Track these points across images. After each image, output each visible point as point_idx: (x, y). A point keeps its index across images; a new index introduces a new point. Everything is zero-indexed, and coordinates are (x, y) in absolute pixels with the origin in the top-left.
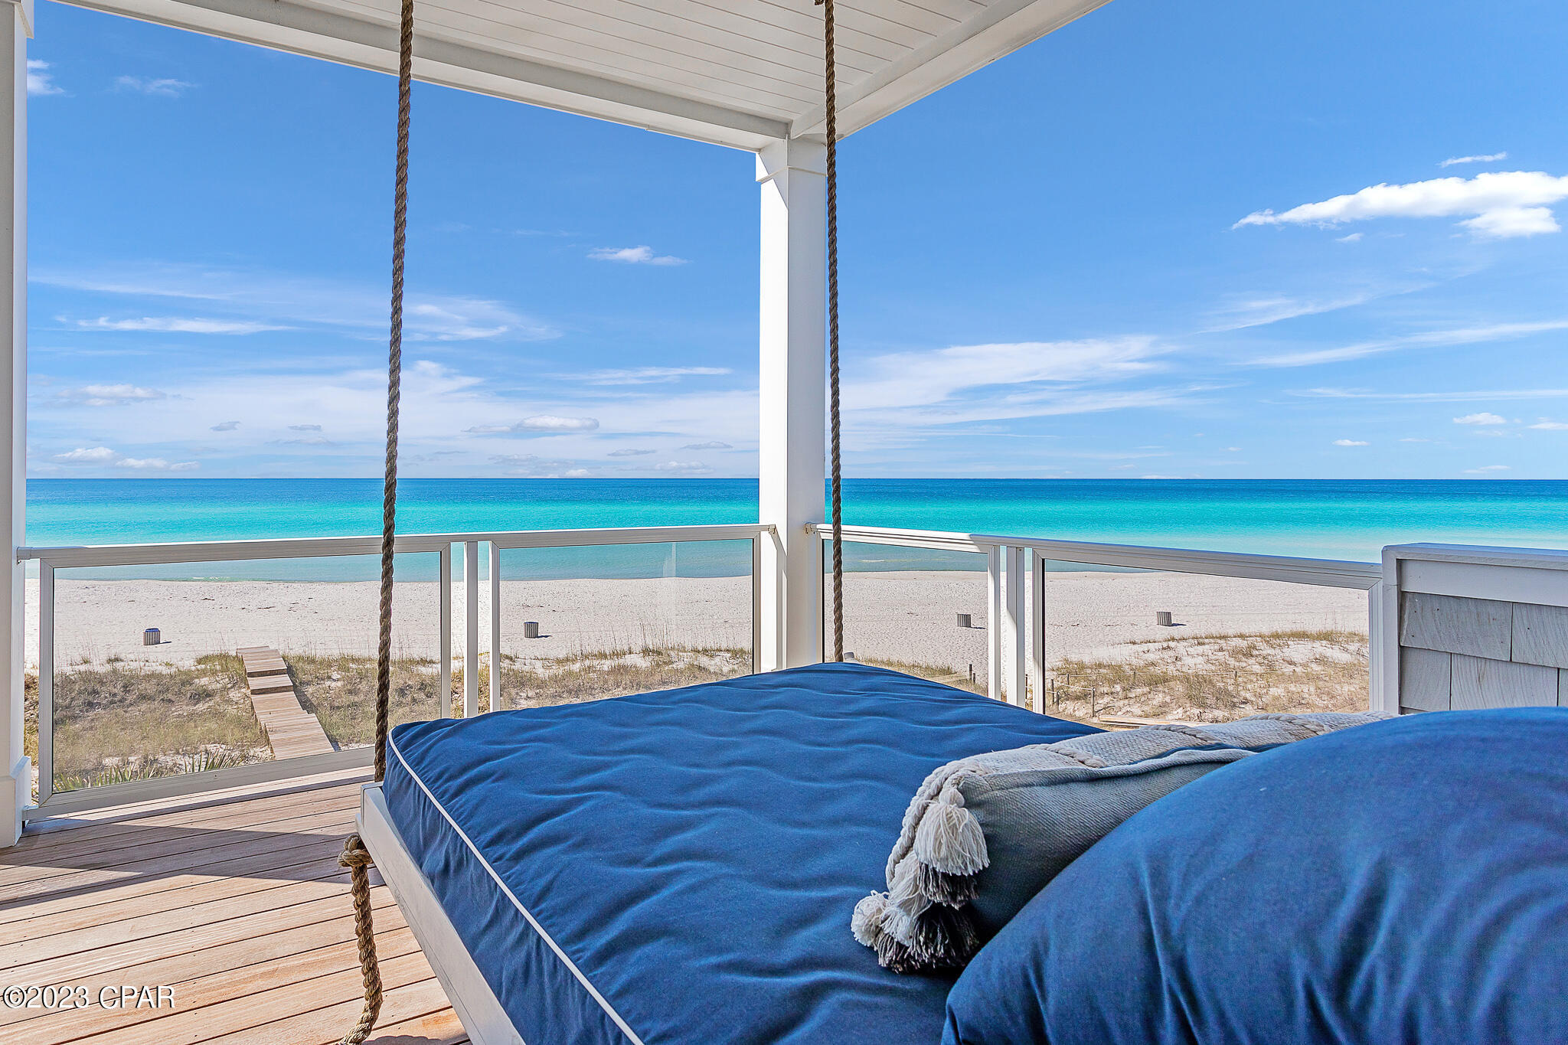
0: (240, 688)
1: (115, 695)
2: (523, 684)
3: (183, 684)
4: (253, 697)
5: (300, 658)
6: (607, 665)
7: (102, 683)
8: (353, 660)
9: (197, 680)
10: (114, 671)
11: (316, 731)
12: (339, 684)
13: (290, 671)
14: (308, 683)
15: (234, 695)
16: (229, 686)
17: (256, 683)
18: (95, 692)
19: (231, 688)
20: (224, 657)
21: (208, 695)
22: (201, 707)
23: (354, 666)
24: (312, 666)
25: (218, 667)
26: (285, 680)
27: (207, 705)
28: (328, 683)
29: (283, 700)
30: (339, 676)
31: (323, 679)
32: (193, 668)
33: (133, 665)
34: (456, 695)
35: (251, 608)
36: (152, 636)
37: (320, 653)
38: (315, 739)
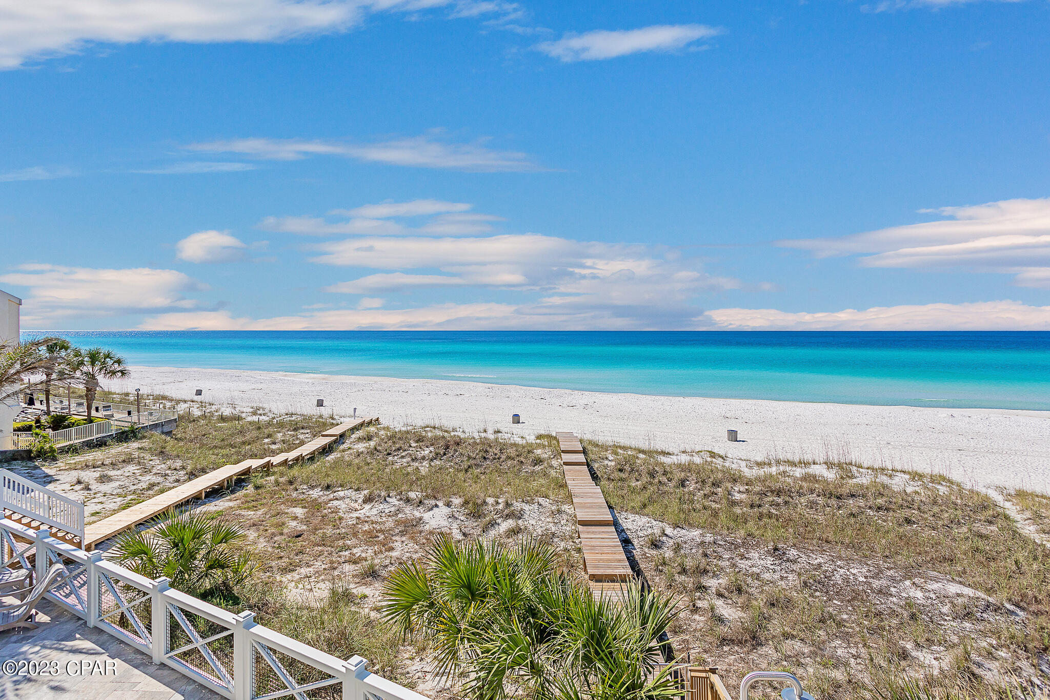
0: (558, 459)
1: (496, 454)
2: (735, 481)
3: (529, 452)
4: (565, 467)
5: (590, 442)
6: (798, 472)
7: (491, 447)
8: (621, 447)
9: (535, 451)
10: (497, 439)
11: (600, 500)
12: (613, 463)
13: (584, 452)
14: (595, 461)
15: (555, 463)
16: (552, 457)
17: (567, 457)
18: (486, 451)
19: (553, 458)
20: (549, 437)
21: (541, 461)
22: (537, 468)
23: (621, 451)
24: (597, 449)
25: (546, 443)
26: (581, 458)
27: (540, 467)
28: (606, 462)
29: (580, 471)
30: (612, 458)
31: (603, 459)
32: (534, 442)
33: (506, 436)
34: (688, 482)
35: (564, 405)
36: (516, 419)
37: (601, 439)
38: (601, 507)
